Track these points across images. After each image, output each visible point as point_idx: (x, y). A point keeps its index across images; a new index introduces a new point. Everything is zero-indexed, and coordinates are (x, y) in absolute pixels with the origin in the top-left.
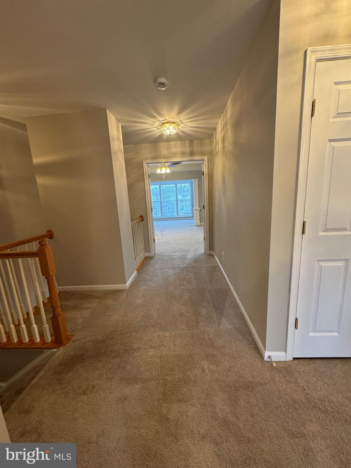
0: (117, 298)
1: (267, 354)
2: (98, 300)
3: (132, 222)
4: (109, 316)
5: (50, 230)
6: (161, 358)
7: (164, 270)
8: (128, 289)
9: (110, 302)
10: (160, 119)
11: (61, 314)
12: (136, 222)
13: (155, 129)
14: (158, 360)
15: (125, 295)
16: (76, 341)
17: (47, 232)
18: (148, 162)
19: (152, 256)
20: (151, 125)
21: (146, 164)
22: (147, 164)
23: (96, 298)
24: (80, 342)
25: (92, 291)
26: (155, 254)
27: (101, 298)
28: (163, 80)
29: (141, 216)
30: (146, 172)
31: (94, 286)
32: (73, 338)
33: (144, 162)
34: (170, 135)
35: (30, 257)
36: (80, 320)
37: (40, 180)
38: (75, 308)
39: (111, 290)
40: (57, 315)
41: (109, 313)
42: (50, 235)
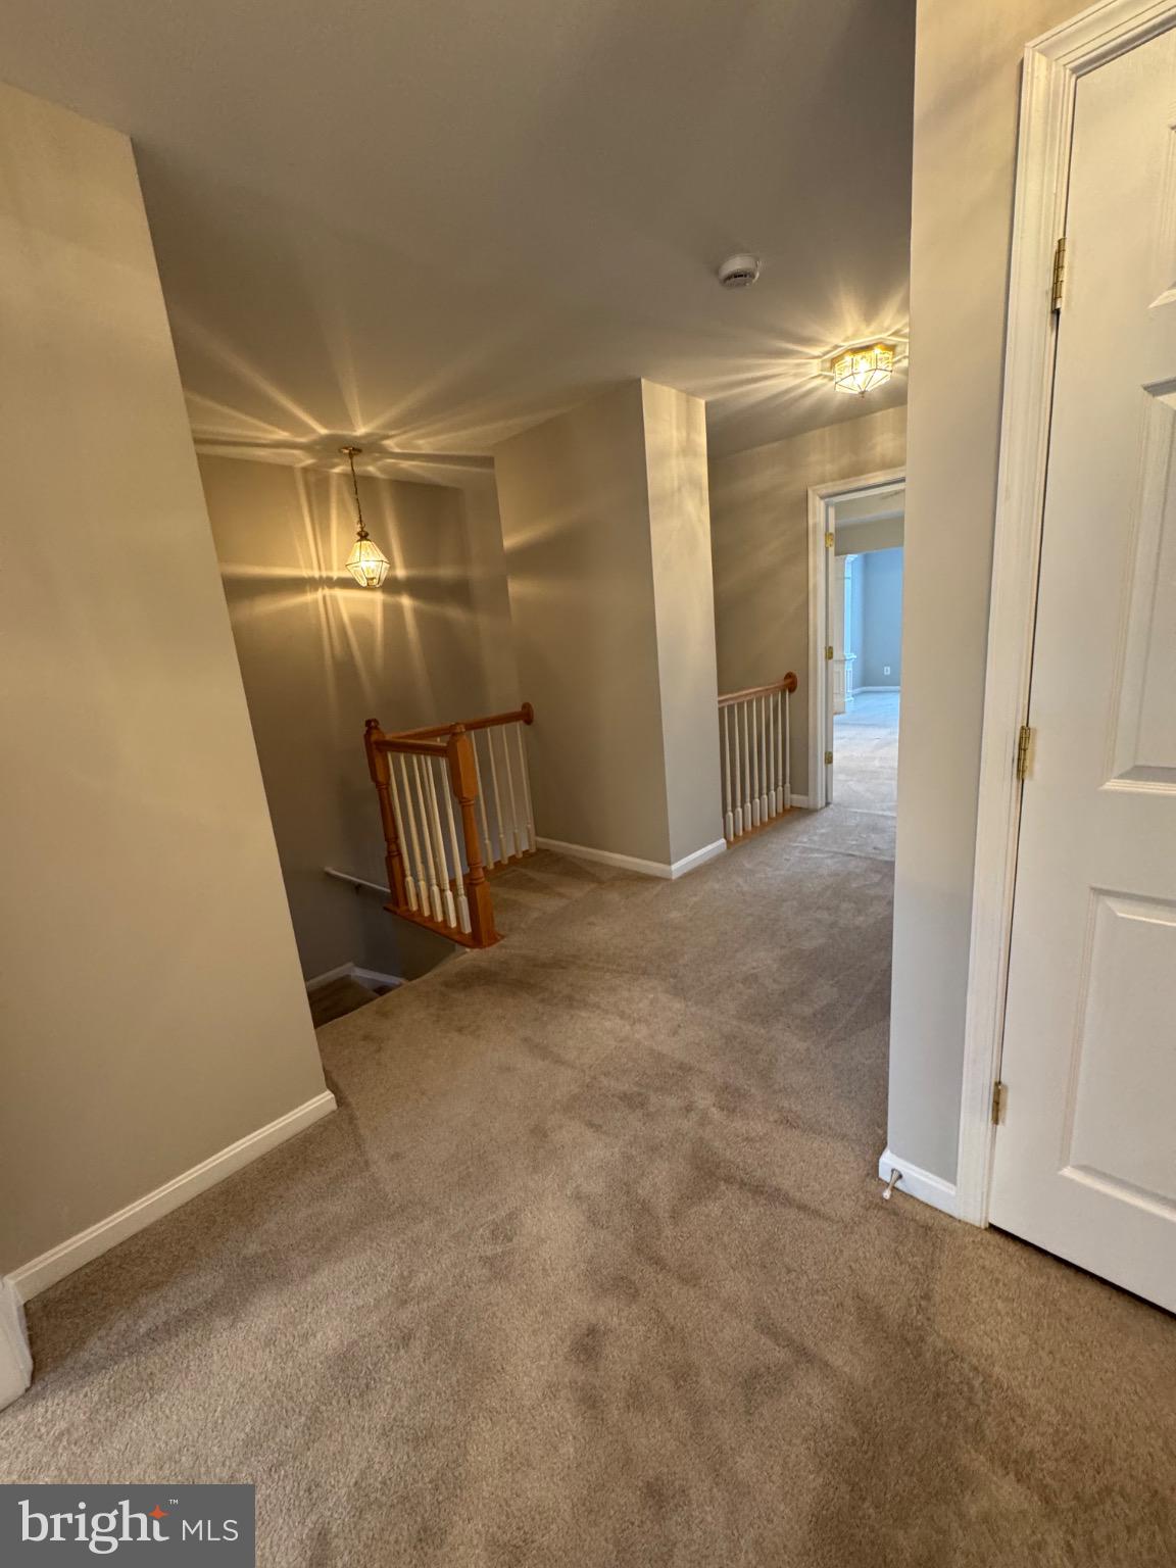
0: (635, 895)
1: (888, 1161)
2: (594, 886)
3: (720, 693)
4: (590, 924)
5: (529, 704)
6: (621, 1041)
7: (810, 855)
8: (676, 878)
9: (613, 897)
10: (816, 351)
12: (755, 693)
13: (818, 382)
14: (613, 1043)
15: (656, 893)
16: (505, 947)
17: (521, 709)
18: (824, 492)
19: (811, 807)
20: (796, 375)
21: (818, 498)
22: (822, 498)
25: (594, 863)
26: (827, 804)
27: (600, 882)
28: (736, 264)
29: (790, 676)
30: (815, 525)
31: (607, 854)
32: (502, 942)
33: (810, 493)
34: (863, 393)
35: (425, 754)
36: (535, 915)
37: (515, 588)
40: (475, 882)
42: (526, 716)
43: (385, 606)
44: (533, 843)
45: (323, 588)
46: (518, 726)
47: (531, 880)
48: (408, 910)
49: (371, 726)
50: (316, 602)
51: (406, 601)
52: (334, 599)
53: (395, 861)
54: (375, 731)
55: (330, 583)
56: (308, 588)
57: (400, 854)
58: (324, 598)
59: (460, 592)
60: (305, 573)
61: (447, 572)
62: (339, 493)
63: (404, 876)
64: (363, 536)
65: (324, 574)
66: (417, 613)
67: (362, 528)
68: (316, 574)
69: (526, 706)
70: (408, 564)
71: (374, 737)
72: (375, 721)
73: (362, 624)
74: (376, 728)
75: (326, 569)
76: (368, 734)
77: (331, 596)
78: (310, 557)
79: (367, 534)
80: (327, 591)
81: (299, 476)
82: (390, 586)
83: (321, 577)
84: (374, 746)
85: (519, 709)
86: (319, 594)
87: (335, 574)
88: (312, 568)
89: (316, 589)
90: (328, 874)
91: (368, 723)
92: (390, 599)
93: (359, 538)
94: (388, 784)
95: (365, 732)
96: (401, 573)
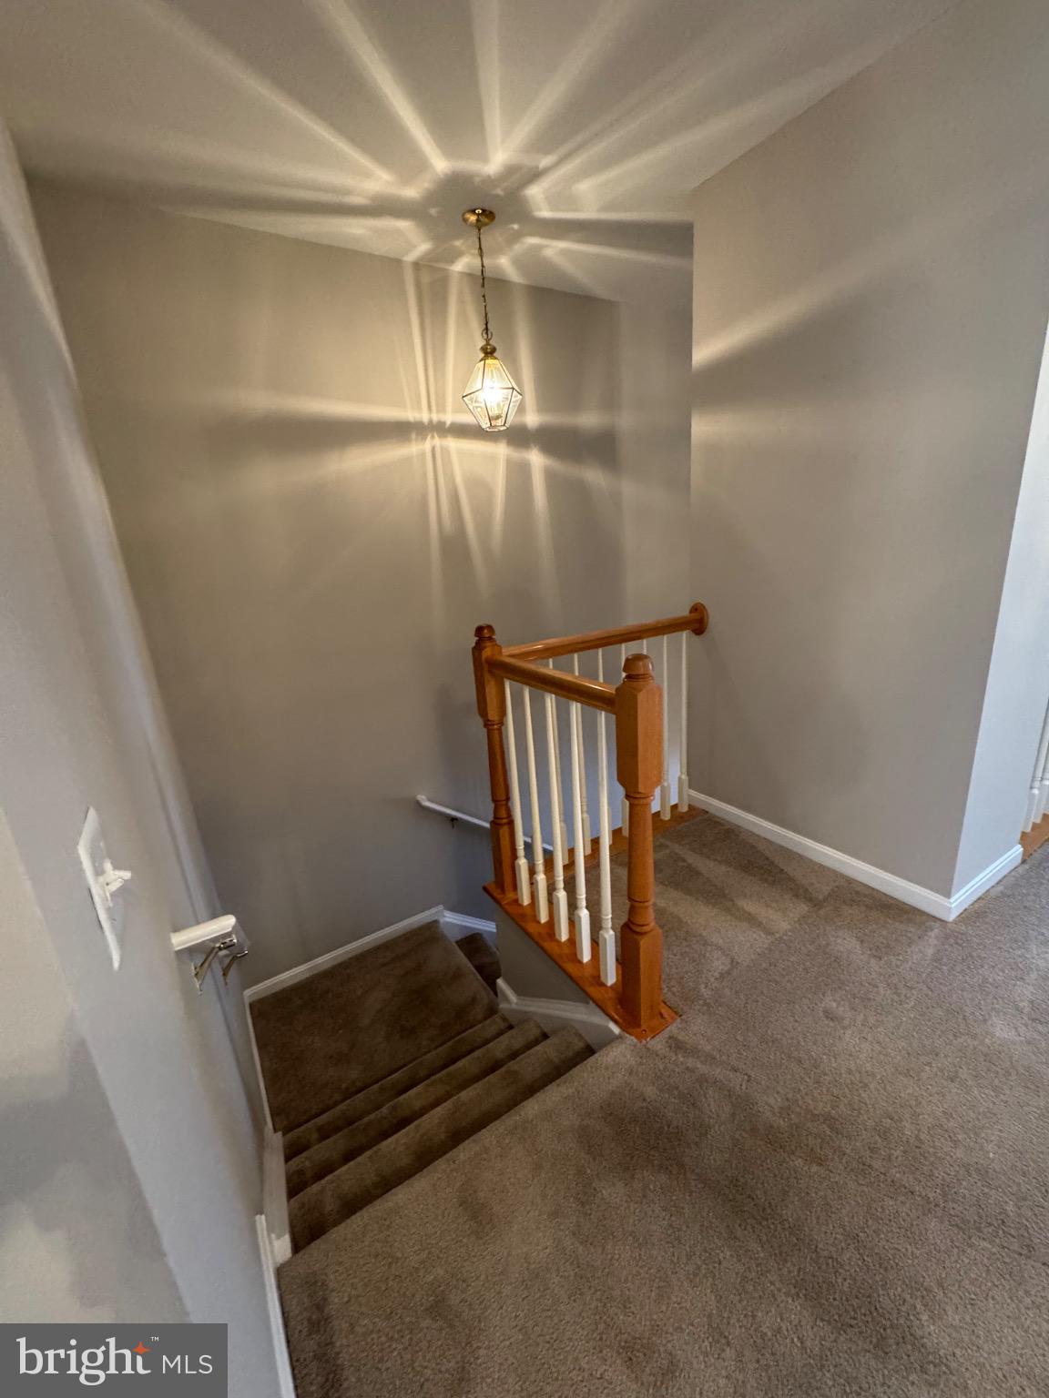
0: (888, 946)
2: (803, 908)
4: (829, 1015)
5: (702, 605)
8: (955, 922)
9: (846, 943)
11: (652, 930)
15: (930, 952)
16: (678, 1045)
17: (691, 612)
23: (797, 896)
24: (690, 1062)
27: (816, 904)
32: (673, 1028)
38: (716, 896)
39: (865, 885)
40: (638, 929)
41: (830, 1002)
42: (696, 622)
43: (509, 462)
44: (685, 797)
45: (433, 437)
46: (684, 636)
47: (694, 873)
48: (516, 902)
49: (483, 635)
50: (423, 455)
51: (536, 459)
52: (445, 451)
53: (504, 831)
54: (488, 644)
55: (441, 429)
56: (413, 436)
57: (511, 823)
58: (433, 449)
59: (602, 448)
60: (410, 415)
61: (589, 420)
62: (461, 302)
63: (515, 857)
64: (489, 352)
65: (435, 418)
66: (550, 476)
67: (488, 340)
68: (425, 417)
69: (698, 609)
70: (542, 408)
71: (487, 653)
72: (490, 628)
73: (479, 486)
74: (490, 639)
75: (438, 411)
76: (478, 648)
77: (442, 447)
78: (419, 396)
79: (494, 350)
80: (437, 441)
81: (409, 276)
82: (518, 436)
83: (431, 422)
84: (486, 667)
85: (683, 611)
86: (427, 445)
87: (449, 418)
88: (419, 408)
89: (424, 439)
90: (418, 803)
91: (479, 630)
92: (516, 454)
93: (482, 355)
94: (502, 723)
95: (474, 645)
96: (532, 419)
